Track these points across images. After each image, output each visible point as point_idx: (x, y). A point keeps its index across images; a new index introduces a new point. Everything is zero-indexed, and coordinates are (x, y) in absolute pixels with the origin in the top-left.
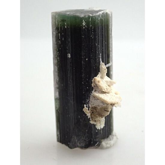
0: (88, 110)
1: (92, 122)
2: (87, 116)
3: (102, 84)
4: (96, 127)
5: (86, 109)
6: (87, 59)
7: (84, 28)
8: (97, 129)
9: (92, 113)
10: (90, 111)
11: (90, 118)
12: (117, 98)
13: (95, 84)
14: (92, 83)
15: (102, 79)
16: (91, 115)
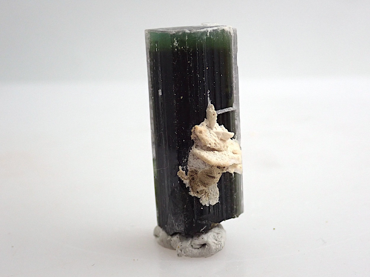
0: (186, 174)
1: (192, 194)
2: (185, 184)
3: (206, 136)
4: (201, 202)
5: (182, 173)
6: (182, 97)
7: (176, 50)
8: (202, 205)
9: (192, 179)
10: (188, 176)
11: (188, 187)
12: (232, 159)
13: (195, 136)
14: (191, 134)
15: (210, 129)
16: (190, 182)
